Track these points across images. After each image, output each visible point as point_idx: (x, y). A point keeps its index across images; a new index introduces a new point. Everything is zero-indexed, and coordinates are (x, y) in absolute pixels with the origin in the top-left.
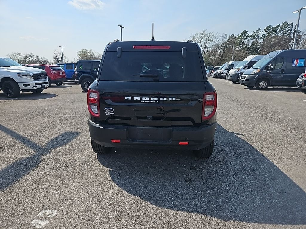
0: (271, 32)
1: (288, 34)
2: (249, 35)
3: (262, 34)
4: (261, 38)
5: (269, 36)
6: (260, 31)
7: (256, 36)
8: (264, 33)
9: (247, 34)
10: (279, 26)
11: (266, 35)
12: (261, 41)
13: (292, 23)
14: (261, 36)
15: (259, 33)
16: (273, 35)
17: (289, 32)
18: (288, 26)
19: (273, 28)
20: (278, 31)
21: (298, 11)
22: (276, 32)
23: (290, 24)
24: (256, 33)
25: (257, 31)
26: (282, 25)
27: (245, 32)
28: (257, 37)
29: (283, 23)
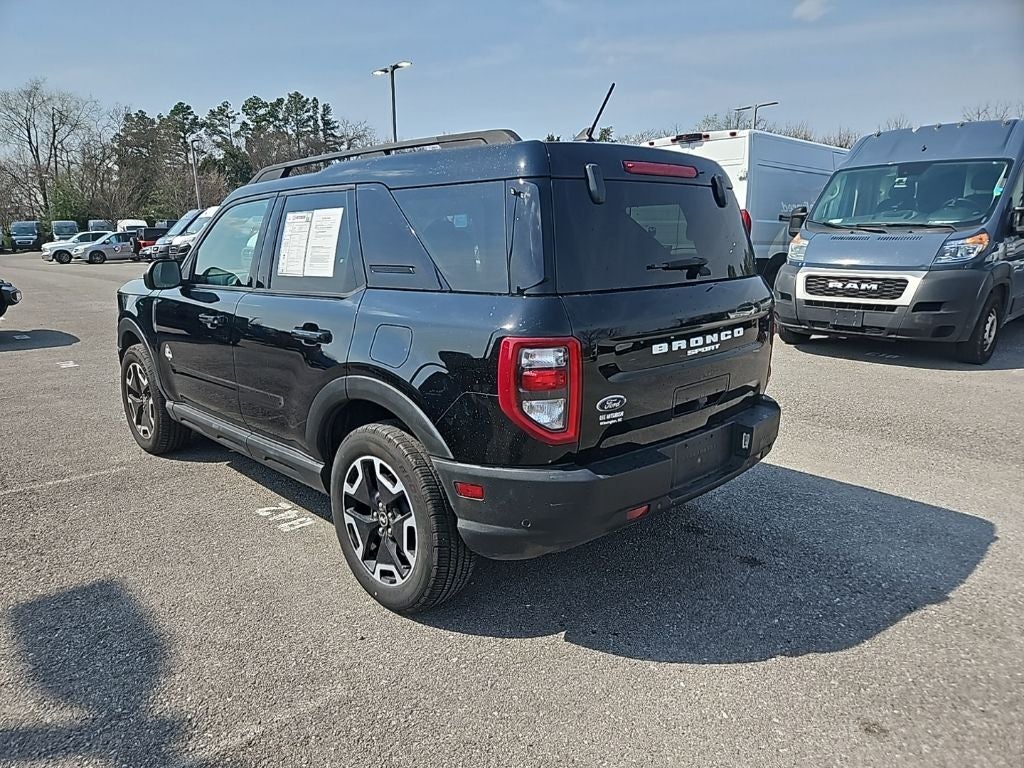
0: (263, 118)
1: (309, 129)
2: (196, 117)
3: (237, 121)
4: (237, 135)
5: (259, 128)
6: (229, 110)
7: (222, 125)
8: (243, 117)
9: (189, 114)
10: (280, 101)
11: (252, 127)
12: (241, 143)
13: (315, 99)
14: (235, 127)
15: (227, 116)
16: (271, 129)
17: (311, 123)
18: (304, 106)
19: (267, 106)
20: (281, 117)
21: (386, 71)
22: (276, 118)
23: (308, 100)
24: (219, 117)
25: (221, 111)
26: (290, 102)
27: (181, 109)
28: (223, 131)
29: (290, 96)
